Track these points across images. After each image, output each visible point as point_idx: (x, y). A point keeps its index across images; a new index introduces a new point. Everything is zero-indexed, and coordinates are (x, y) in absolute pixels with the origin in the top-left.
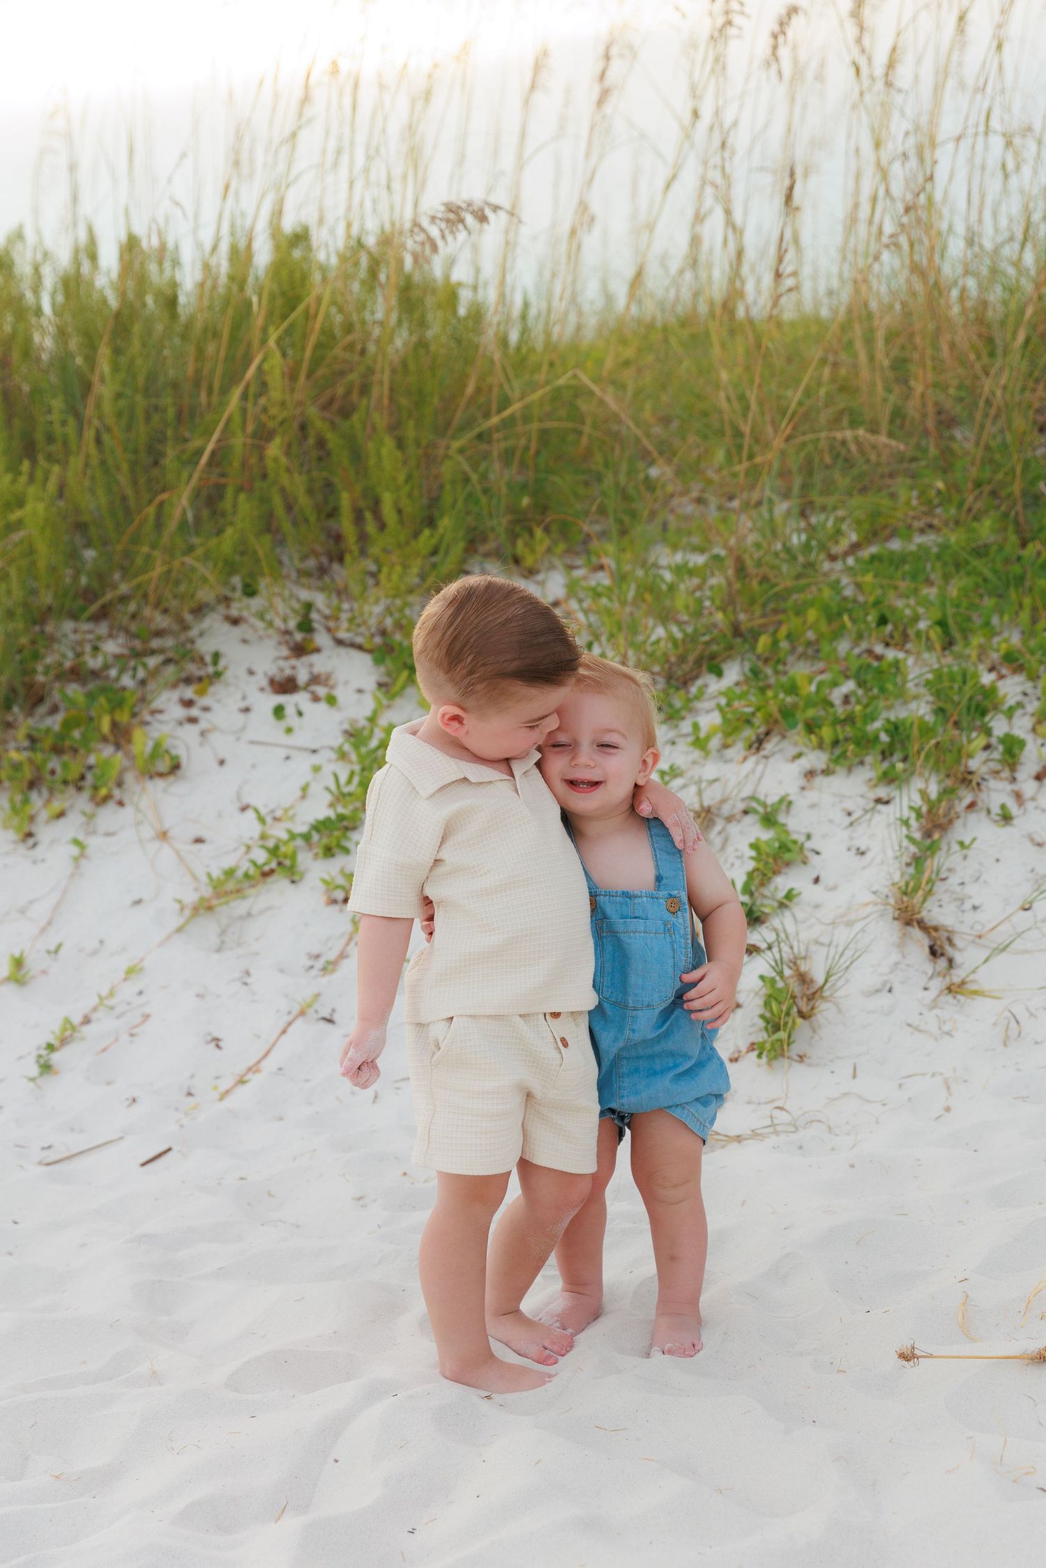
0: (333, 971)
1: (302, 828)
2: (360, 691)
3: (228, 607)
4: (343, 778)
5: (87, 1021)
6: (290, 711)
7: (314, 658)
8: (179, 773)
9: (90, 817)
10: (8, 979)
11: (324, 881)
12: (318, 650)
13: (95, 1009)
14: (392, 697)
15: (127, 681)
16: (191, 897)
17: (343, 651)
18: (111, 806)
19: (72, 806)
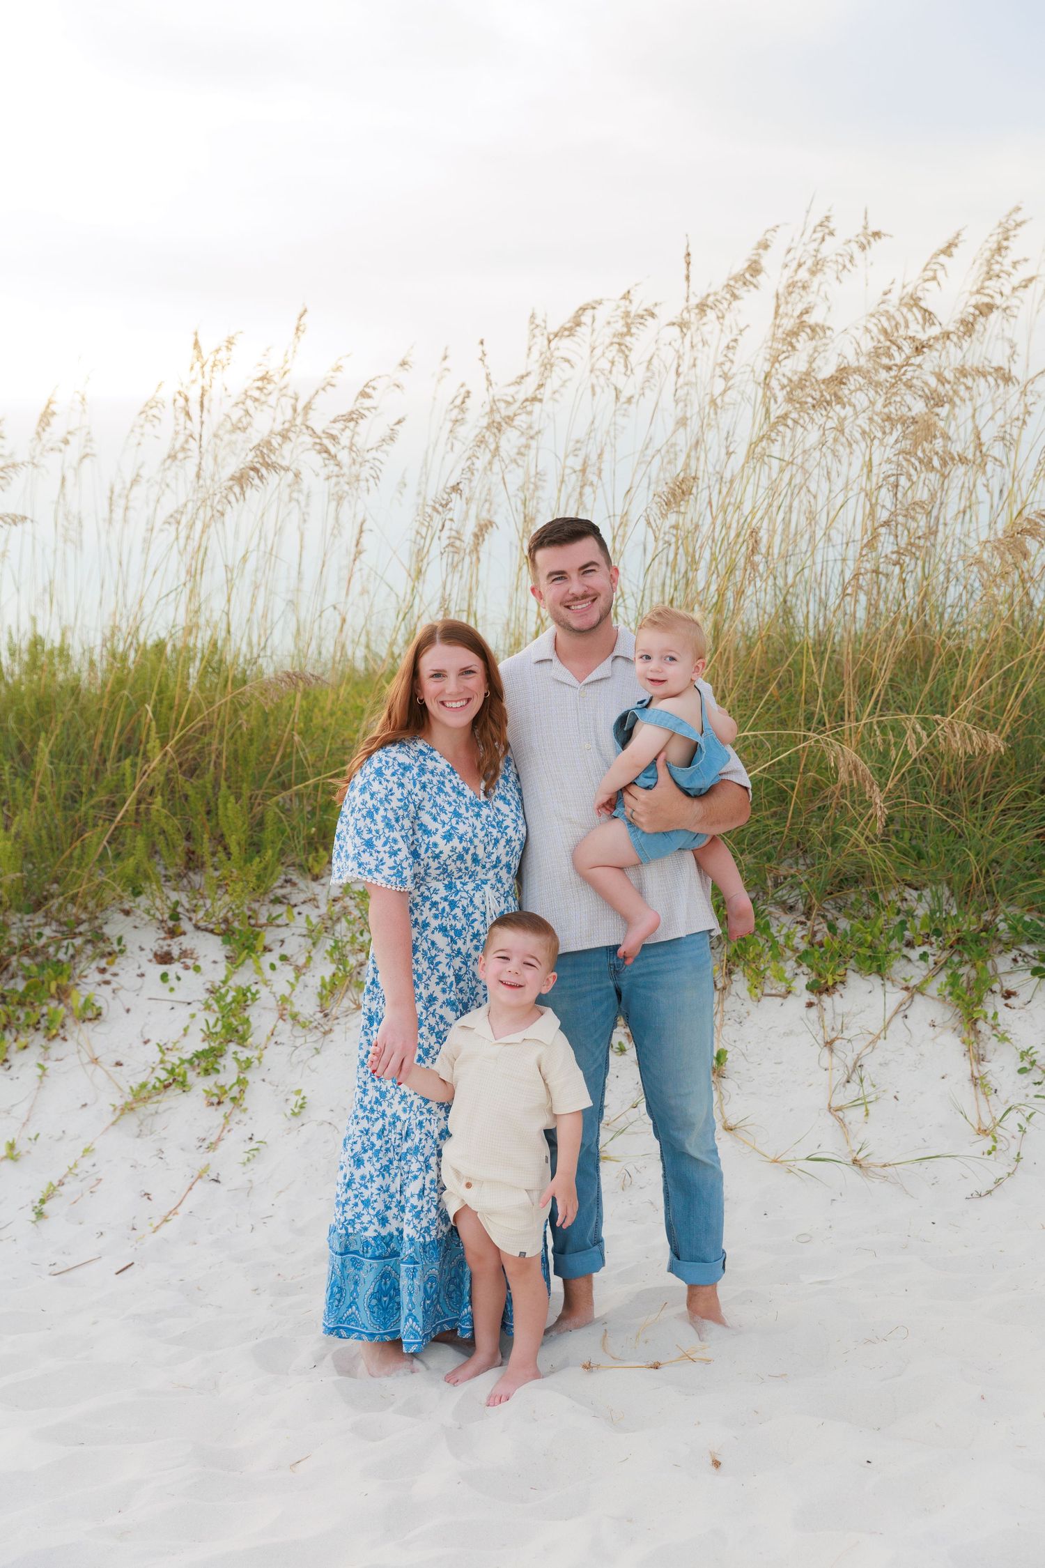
0: (214, 1149)
1: (187, 1056)
2: (215, 962)
3: (121, 903)
4: (211, 1023)
5: (61, 1183)
6: (172, 976)
7: (182, 938)
8: (101, 1018)
9: (46, 1048)
10: (6, 1157)
11: (205, 1091)
12: (184, 933)
13: (65, 1176)
14: (237, 967)
15: (61, 956)
16: (119, 1102)
17: (201, 934)
18: (58, 1040)
19: (32, 1041)
